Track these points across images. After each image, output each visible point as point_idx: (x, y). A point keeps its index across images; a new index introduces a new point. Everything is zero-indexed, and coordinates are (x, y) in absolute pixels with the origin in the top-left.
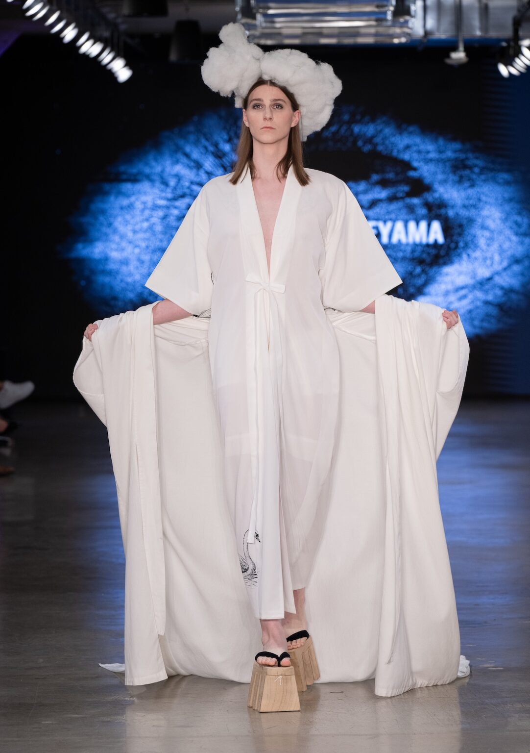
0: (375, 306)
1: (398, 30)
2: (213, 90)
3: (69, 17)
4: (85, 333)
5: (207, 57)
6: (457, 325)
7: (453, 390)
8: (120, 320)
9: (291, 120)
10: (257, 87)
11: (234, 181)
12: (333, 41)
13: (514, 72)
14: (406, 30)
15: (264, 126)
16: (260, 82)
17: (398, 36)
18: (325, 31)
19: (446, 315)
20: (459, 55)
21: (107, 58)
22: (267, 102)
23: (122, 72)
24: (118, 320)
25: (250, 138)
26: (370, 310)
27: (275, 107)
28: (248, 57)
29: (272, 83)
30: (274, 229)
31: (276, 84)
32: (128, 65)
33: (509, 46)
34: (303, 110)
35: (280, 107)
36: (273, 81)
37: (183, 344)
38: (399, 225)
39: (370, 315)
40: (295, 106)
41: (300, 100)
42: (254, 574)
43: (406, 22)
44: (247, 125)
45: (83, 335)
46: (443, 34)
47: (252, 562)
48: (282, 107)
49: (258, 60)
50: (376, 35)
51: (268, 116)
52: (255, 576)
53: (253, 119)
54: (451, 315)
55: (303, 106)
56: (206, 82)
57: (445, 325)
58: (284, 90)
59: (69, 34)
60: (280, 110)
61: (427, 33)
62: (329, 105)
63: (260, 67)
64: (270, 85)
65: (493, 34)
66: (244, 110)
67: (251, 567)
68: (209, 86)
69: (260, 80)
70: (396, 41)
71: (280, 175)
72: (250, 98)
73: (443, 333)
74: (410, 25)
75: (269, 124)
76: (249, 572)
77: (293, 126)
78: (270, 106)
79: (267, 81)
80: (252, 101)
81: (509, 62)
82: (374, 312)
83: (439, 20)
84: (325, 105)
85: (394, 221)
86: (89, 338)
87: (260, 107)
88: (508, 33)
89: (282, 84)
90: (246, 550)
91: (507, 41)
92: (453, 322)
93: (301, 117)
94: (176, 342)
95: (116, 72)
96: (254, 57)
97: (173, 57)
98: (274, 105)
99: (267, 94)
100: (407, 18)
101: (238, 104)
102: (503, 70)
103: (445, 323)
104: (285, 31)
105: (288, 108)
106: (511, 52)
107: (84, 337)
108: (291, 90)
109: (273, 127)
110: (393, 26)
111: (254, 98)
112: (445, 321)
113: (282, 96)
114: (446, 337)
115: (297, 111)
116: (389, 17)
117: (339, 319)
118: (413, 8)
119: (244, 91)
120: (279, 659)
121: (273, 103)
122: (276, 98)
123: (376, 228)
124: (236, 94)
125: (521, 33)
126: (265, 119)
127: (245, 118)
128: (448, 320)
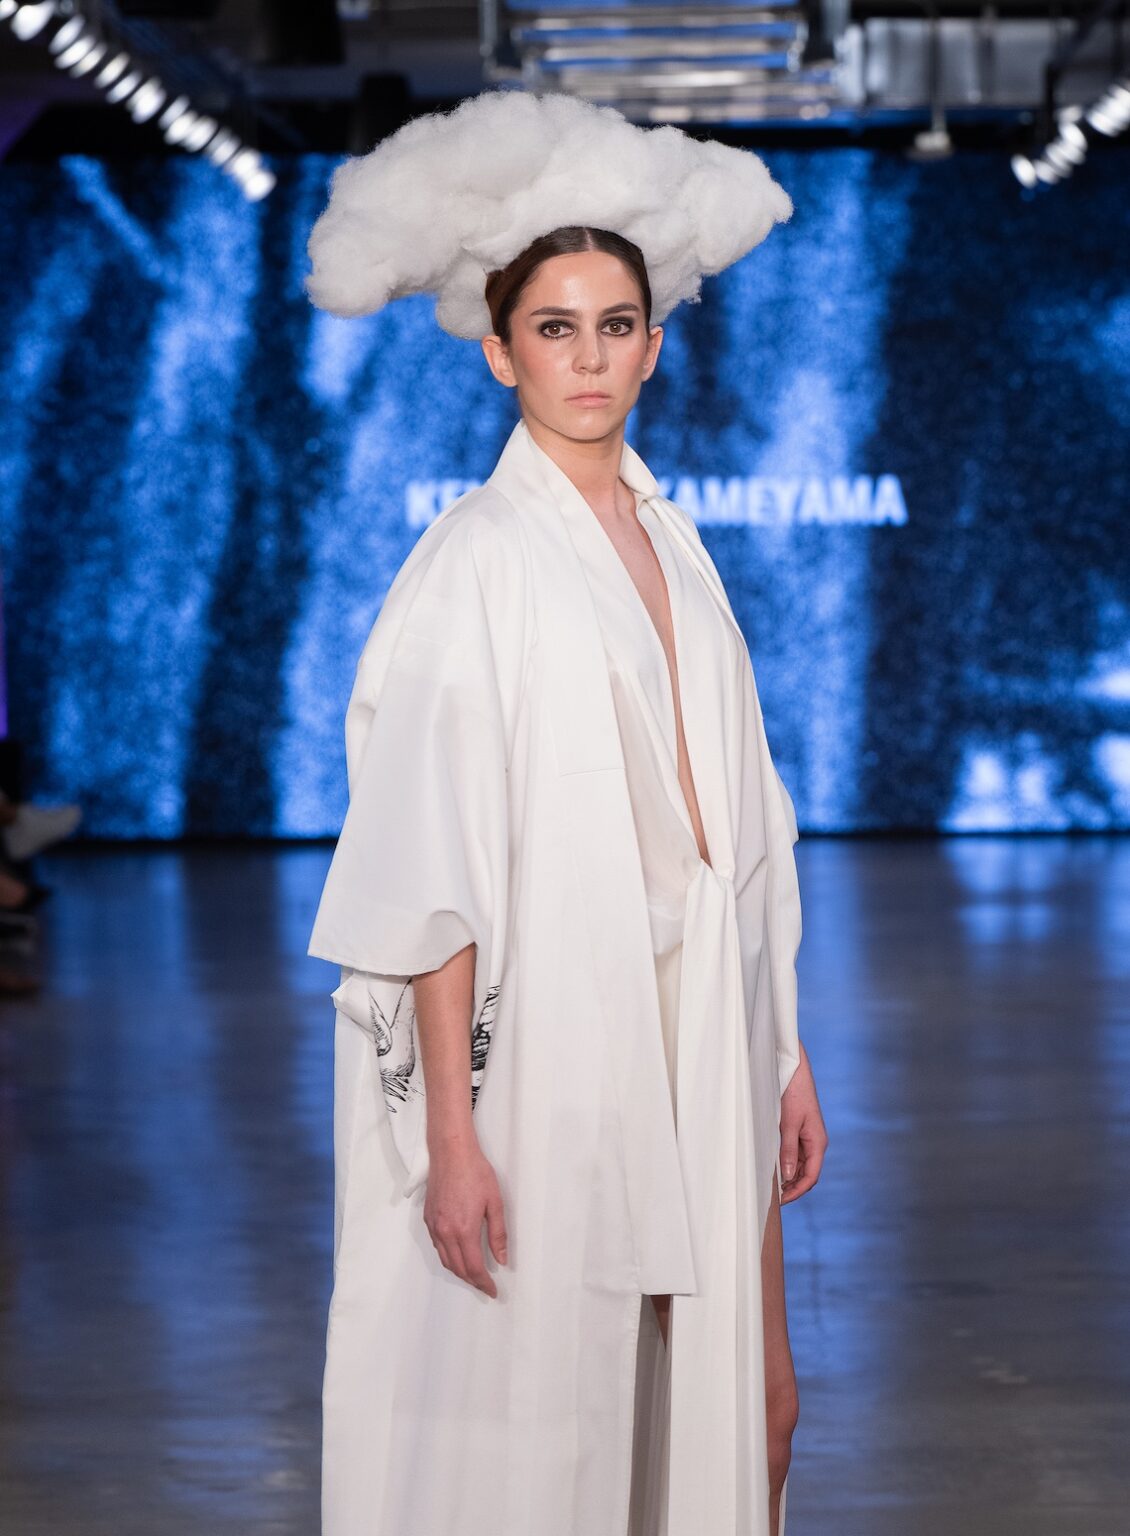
1: (810, 91)
3: (144, 67)
12: (678, 115)
13: (1045, 172)
14: (827, 91)
17: (813, 104)
18: (666, 95)
20: (935, 141)
23: (253, 179)
32: (266, 164)
33: (1033, 123)
38: (815, 489)
43: (827, 75)
46: (903, 97)
50: (769, 101)
59: (146, 102)
61: (870, 97)
65: (1004, 98)
70: (807, 113)
74: (834, 79)
81: (1036, 154)
83: (892, 70)
85: (805, 476)
88: (1034, 95)
91: (1034, 111)
95: (241, 180)
100: (829, 65)
102: (1025, 171)
106: (1039, 133)
110: (800, 81)
116: (793, 62)
118: (840, 45)
125: (1059, 95)
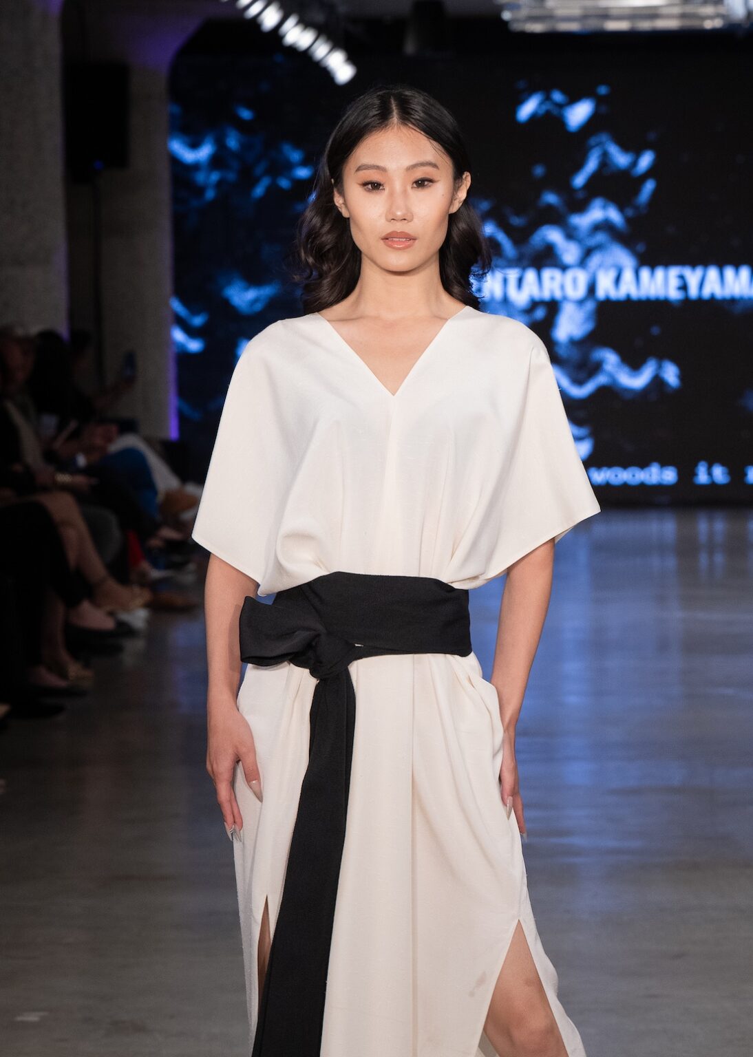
12: (622, 26)
17: (711, 18)
18: (615, 12)
21: (321, 50)
23: (341, 69)
32: (350, 59)
50: (683, 16)
59: (270, 18)
70: (707, 25)
97: (410, 48)
104: (560, 12)
123: (682, 277)
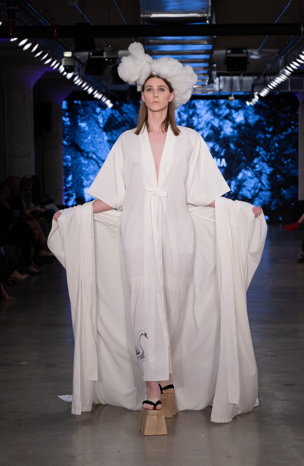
0: (215, 203)
1: (210, 89)
2: (125, 81)
3: (90, 84)
4: (54, 217)
5: (121, 62)
6: (261, 215)
7: (257, 251)
8: (74, 210)
9: (169, 97)
10: (149, 79)
11: (137, 133)
13: (251, 104)
14: (213, 89)
15: (153, 101)
16: (151, 76)
17: (210, 91)
19: (255, 209)
20: (232, 98)
21: (104, 99)
22: (155, 87)
23: (109, 104)
24: (73, 210)
25: (146, 108)
26: (212, 205)
27: (160, 90)
28: (145, 62)
29: (158, 77)
30: (160, 160)
31: (161, 77)
32: (112, 102)
33: (250, 95)
34: (176, 92)
35: (162, 90)
36: (159, 75)
37: (108, 224)
39: (212, 208)
40: (171, 90)
41: (174, 86)
42: (143, 356)
43: (213, 86)
44: (144, 101)
45: (52, 218)
46: (226, 92)
47: (142, 349)
48: (164, 90)
49: (150, 63)
50: (202, 91)
51: (156, 95)
52: (144, 357)
53: (147, 97)
54: (257, 209)
55: (176, 90)
56: (120, 76)
57: (254, 215)
58: (165, 80)
59: (90, 91)
60: (163, 92)
61: (220, 90)
62: (190, 89)
63: (151, 67)
64: (157, 78)
65: (244, 90)
66: (142, 92)
67: (141, 352)
68: (122, 79)
69: (151, 75)
70: (209, 93)
71: (163, 129)
72: (146, 86)
73: (253, 219)
74: (214, 87)
75: (156, 100)
76: (140, 354)
77: (170, 101)
78: (157, 89)
79: (155, 75)
80: (146, 87)
81: (250, 100)
82: (214, 207)
83: (224, 85)
84: (189, 89)
86: (56, 220)
87: (152, 90)
88: (250, 90)
89: (164, 77)
90: (138, 342)
91: (249, 93)
92: (258, 213)
93: (175, 96)
94: (104, 223)
95: (107, 105)
96: (148, 62)
98: (159, 89)
99: (155, 83)
100: (213, 84)
101: (139, 89)
102: (248, 103)
103: (254, 214)
105: (167, 91)
106: (251, 97)
107: (53, 219)
108: (169, 80)
109: (158, 101)
110: (208, 87)
111: (148, 85)
112: (254, 212)
113: (164, 84)
114: (254, 222)
115: (172, 93)
116: (206, 84)
117: (195, 211)
118: (215, 81)
119: (142, 82)
120: (155, 405)
121: (159, 88)
122: (160, 85)
124: (138, 83)
125: (254, 90)
126: (154, 97)
127: (143, 97)
128: (256, 212)
